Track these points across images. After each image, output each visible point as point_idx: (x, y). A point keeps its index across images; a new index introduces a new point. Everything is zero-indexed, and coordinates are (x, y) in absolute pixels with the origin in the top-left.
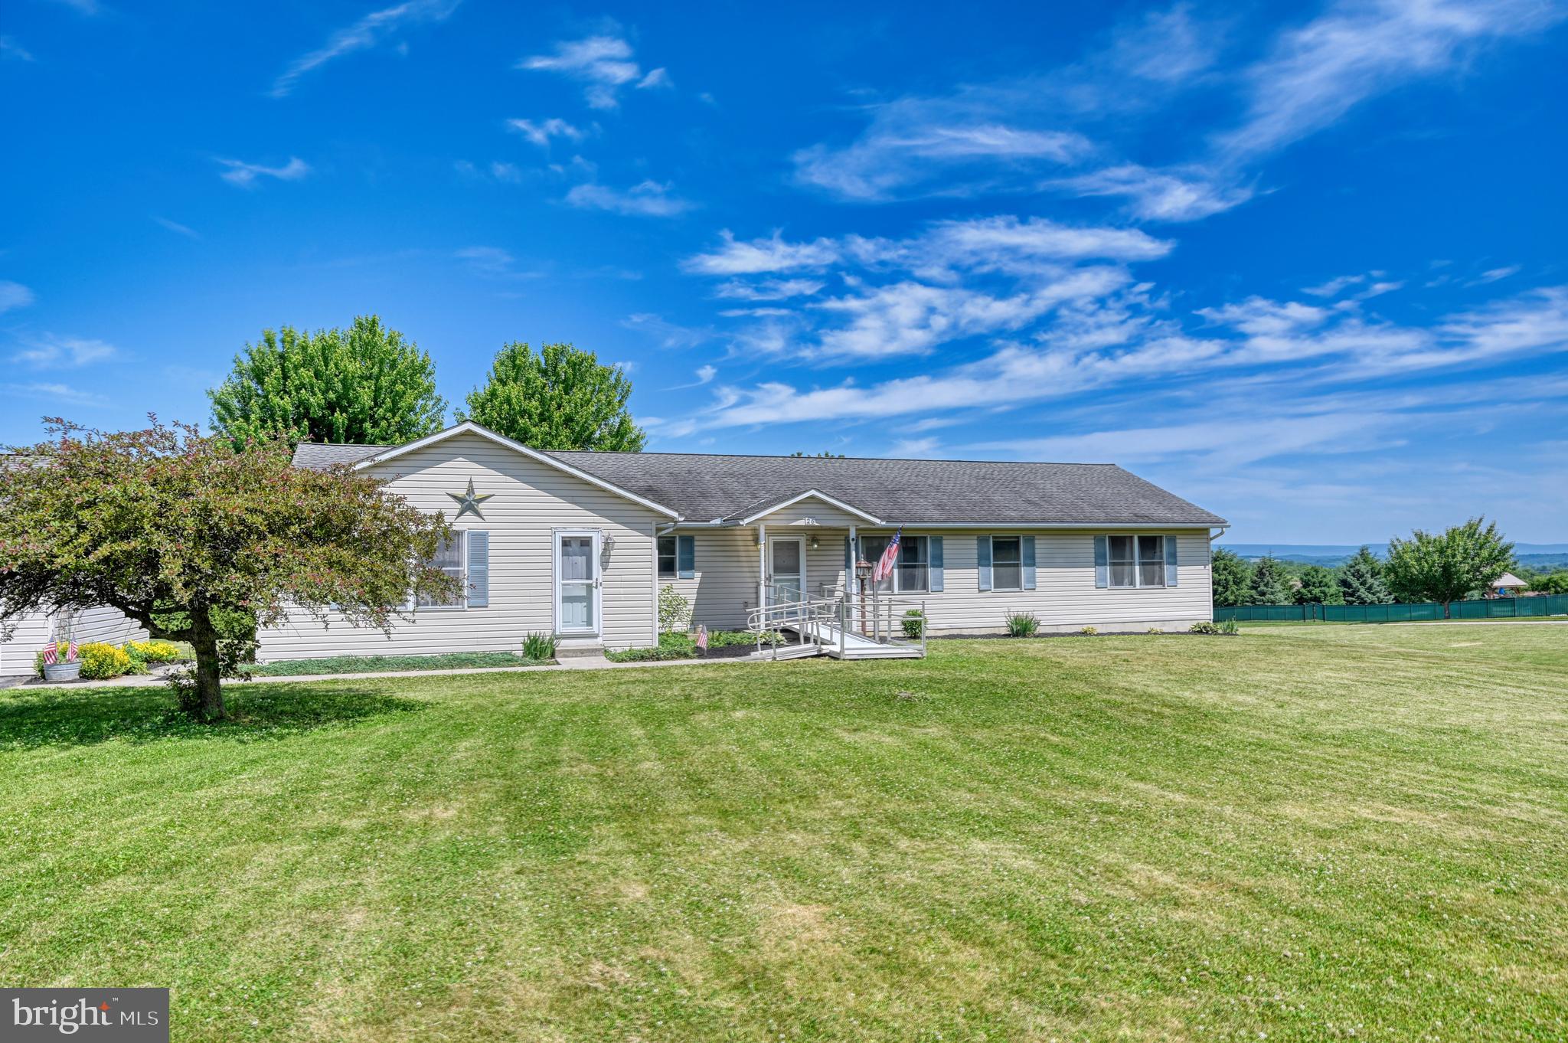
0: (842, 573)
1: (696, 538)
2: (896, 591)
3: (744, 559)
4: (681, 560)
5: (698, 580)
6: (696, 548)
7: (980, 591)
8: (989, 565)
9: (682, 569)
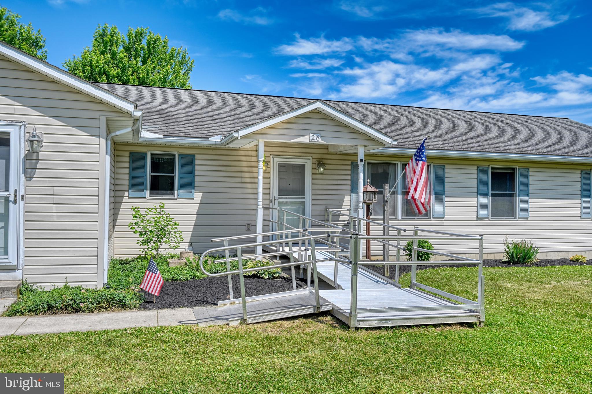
0: (347, 197)
1: (197, 156)
2: (400, 217)
3: (248, 180)
4: (181, 180)
5: (198, 201)
6: (197, 167)
7: (478, 219)
8: (488, 195)
9: (181, 188)
